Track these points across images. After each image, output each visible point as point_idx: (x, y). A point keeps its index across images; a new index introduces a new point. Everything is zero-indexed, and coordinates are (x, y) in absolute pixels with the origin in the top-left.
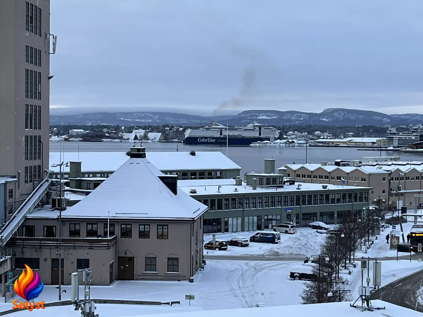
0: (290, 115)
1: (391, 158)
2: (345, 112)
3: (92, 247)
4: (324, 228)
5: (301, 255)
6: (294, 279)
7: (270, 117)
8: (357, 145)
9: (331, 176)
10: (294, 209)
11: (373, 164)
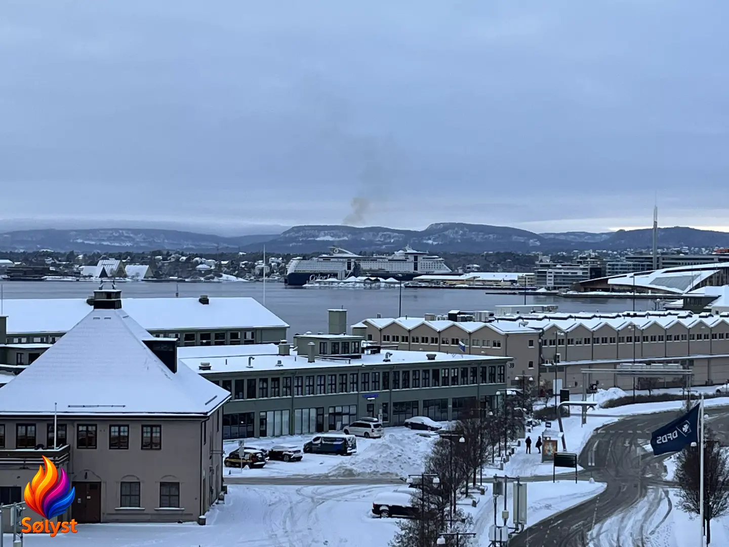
0: (371, 234)
1: (543, 307)
2: (466, 229)
3: (26, 466)
4: (430, 427)
5: (392, 474)
6: (379, 516)
7: (339, 238)
8: (486, 285)
9: (442, 339)
10: (378, 395)
11: (513, 318)
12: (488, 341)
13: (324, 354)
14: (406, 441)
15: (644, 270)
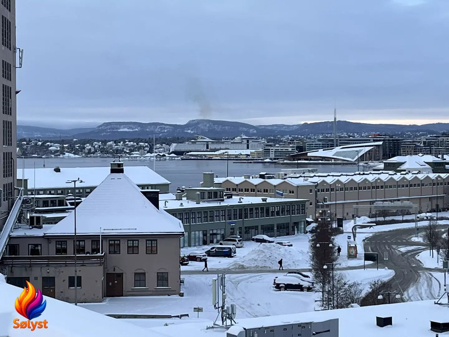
0: (153, 127)
1: (309, 170)
2: (211, 123)
3: (84, 264)
4: (268, 241)
5: (267, 267)
6: (279, 290)
7: (132, 129)
8: (231, 158)
10: (236, 223)
11: (297, 176)
12: (286, 190)
13: (203, 199)
14: (273, 248)
15: (329, 147)
